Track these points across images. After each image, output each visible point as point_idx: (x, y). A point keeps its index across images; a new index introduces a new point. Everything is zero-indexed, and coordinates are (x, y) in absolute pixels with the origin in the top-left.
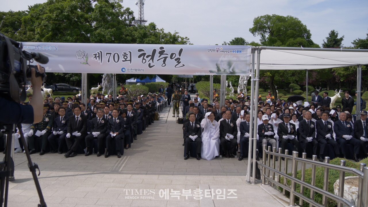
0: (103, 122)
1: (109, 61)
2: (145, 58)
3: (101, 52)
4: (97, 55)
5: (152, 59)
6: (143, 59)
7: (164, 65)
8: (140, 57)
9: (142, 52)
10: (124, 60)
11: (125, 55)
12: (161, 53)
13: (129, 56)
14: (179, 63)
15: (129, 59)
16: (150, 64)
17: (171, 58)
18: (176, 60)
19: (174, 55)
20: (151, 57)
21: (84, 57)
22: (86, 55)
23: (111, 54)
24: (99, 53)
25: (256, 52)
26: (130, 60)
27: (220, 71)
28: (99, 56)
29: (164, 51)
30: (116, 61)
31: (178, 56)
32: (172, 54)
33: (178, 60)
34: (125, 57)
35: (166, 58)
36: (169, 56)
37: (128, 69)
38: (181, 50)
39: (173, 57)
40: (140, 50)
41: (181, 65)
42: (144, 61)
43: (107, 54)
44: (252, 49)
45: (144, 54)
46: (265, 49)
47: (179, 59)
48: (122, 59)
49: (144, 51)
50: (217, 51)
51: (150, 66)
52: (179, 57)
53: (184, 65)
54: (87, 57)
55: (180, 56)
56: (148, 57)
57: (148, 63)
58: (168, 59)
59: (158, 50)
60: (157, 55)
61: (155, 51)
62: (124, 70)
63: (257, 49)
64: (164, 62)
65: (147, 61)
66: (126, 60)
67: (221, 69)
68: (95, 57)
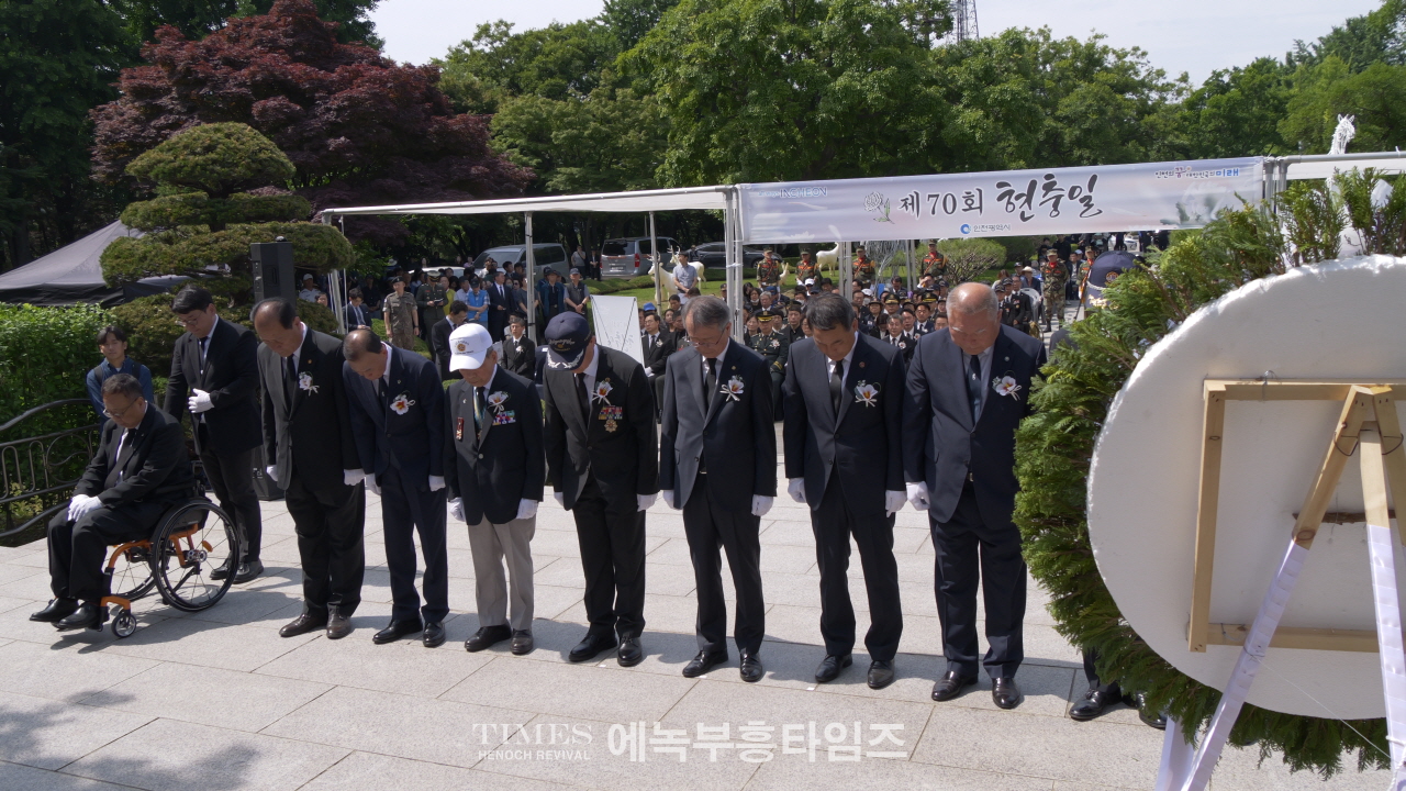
0: (903, 345)
1: (933, 213)
2: (1012, 200)
3: (917, 194)
4: (909, 201)
5: (1029, 201)
6: (1009, 203)
7: (1055, 213)
8: (1000, 199)
9: (1006, 189)
10: (967, 207)
11: (969, 197)
12: (1048, 188)
13: (976, 199)
14: (1089, 206)
15: (976, 204)
16: (1023, 213)
17: (1071, 196)
18: (1082, 201)
19: (1078, 190)
20: (1025, 198)
21: (882, 208)
22: (884, 201)
23: (937, 196)
24: (912, 197)
25: (1277, 169)
26: (980, 208)
27: (1187, 219)
28: (913, 203)
29: (1055, 183)
30: (950, 210)
31: (1086, 192)
32: (1073, 190)
33: (1087, 201)
34: (970, 202)
35: (1058, 198)
36: (1066, 193)
37: (976, 227)
38: (1094, 179)
39: (1075, 195)
40: (1000, 185)
41: (1093, 210)
42: (1010, 207)
43: (930, 196)
44: (1265, 165)
45: (1010, 193)
46: (1298, 161)
47: (1090, 198)
48: (961, 205)
49: (1009, 185)
50: (1179, 175)
51: (1023, 218)
52: (1089, 194)
53: (1100, 212)
54: (887, 206)
55: (1091, 190)
56: (1017, 198)
57: (1018, 211)
58: (1065, 200)
59: (1041, 182)
60: (1039, 191)
61: (1033, 185)
62: (966, 229)
63: (1280, 163)
64: (1055, 206)
65: (1017, 207)
66: (971, 209)
67: (1189, 214)
68: (905, 204)
